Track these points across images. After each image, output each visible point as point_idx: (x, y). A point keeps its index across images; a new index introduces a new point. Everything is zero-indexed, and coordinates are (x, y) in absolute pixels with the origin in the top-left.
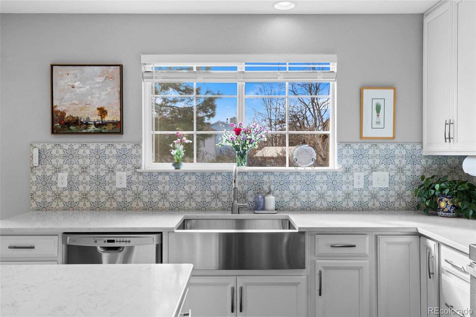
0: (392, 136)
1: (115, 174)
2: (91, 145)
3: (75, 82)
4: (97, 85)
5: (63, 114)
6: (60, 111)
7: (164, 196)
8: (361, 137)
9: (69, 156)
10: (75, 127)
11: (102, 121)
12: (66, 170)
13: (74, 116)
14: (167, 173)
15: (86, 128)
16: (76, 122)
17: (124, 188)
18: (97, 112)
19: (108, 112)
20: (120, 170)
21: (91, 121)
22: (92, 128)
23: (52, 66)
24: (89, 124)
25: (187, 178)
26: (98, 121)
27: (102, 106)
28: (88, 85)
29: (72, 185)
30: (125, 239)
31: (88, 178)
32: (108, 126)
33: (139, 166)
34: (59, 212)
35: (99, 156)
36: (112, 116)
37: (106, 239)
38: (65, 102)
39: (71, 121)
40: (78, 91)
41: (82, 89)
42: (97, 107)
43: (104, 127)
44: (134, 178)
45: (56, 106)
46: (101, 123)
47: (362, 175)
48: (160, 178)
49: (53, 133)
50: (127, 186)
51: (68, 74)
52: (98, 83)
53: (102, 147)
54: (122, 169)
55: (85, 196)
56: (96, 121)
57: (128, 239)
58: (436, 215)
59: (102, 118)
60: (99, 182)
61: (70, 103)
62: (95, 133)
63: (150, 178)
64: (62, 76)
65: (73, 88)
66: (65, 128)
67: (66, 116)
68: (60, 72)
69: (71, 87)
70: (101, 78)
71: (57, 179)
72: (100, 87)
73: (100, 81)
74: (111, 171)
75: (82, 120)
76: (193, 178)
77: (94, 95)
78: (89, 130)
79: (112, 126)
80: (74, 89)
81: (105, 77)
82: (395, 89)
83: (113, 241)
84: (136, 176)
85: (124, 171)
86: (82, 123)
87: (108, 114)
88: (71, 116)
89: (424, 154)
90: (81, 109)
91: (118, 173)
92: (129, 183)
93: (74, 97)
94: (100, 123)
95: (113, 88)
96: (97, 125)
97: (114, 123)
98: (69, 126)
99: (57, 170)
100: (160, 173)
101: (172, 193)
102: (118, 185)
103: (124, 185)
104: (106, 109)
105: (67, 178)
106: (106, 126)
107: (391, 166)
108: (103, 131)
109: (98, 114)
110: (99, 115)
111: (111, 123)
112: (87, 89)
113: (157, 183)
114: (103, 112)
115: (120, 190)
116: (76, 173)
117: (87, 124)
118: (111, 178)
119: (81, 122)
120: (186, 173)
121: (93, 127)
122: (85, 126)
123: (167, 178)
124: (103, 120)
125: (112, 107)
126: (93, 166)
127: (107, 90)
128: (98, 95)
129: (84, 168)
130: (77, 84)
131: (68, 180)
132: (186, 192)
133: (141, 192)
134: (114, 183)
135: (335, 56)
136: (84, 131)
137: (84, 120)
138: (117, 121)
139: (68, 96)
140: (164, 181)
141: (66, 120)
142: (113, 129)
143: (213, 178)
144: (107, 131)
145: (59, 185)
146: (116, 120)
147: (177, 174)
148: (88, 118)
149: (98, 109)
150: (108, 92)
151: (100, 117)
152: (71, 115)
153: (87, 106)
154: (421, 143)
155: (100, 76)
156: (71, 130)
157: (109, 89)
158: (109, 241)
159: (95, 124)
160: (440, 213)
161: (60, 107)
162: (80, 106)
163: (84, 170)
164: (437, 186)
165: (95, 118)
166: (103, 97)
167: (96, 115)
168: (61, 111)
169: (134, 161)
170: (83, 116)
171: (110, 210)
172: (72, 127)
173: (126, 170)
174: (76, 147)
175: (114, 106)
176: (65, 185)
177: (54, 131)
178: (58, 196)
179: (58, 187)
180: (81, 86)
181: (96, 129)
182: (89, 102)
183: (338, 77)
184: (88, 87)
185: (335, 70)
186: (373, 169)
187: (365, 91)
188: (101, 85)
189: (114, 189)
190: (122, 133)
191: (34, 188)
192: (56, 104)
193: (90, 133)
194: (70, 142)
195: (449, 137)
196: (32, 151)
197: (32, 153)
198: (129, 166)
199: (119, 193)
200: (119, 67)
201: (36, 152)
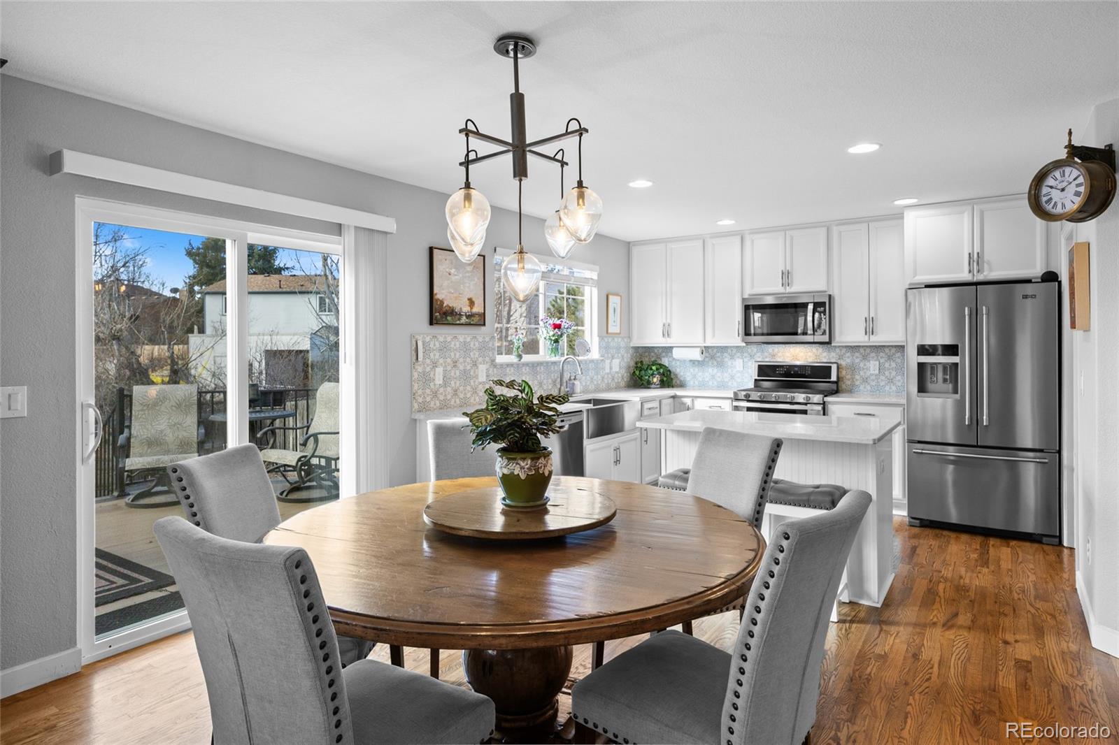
0: (619, 332)
1: (477, 367)
2: (460, 336)
3: (451, 269)
5: (442, 302)
6: (437, 300)
8: (607, 332)
9: (444, 349)
10: (451, 318)
11: (471, 312)
12: (442, 365)
13: (451, 306)
14: (512, 365)
15: (459, 320)
16: (452, 312)
17: (484, 382)
18: (468, 302)
19: (474, 302)
21: (463, 312)
22: (464, 320)
23: (431, 250)
24: (462, 315)
25: (524, 369)
26: (468, 312)
27: (471, 297)
28: (461, 273)
29: (446, 381)
31: (458, 373)
33: (494, 358)
34: (436, 410)
35: (466, 348)
36: (477, 309)
38: (443, 289)
39: (448, 311)
40: (453, 278)
41: (456, 277)
42: (467, 297)
43: (472, 318)
44: (491, 371)
45: (436, 294)
46: (470, 314)
47: (609, 361)
48: (508, 370)
49: (431, 323)
50: (486, 379)
51: (445, 260)
52: (468, 272)
53: (468, 339)
54: (482, 362)
55: (456, 392)
56: (466, 311)
59: (471, 308)
60: (466, 376)
61: (447, 291)
62: (466, 324)
63: (501, 370)
64: (441, 260)
65: (450, 275)
66: (444, 318)
67: (444, 305)
68: (438, 256)
69: (448, 274)
70: (471, 267)
71: (434, 375)
72: (469, 277)
73: (470, 269)
74: (475, 364)
75: (456, 310)
76: (528, 369)
77: (466, 285)
78: (461, 322)
79: (478, 318)
81: (474, 266)
82: (621, 296)
84: (492, 369)
86: (456, 314)
87: (475, 305)
88: (448, 306)
89: (632, 345)
90: (456, 298)
91: (480, 367)
92: (487, 376)
93: (450, 285)
95: (478, 279)
96: (468, 317)
97: (479, 314)
98: (446, 316)
99: (435, 365)
100: (508, 365)
102: (481, 379)
103: (484, 379)
104: (473, 299)
105: (442, 374)
106: (474, 317)
107: (620, 355)
108: (471, 322)
109: (468, 304)
111: (477, 314)
112: (460, 278)
113: (506, 375)
114: (471, 302)
115: (481, 383)
116: (449, 368)
117: (460, 315)
118: (475, 372)
119: (456, 312)
120: (523, 365)
121: (464, 318)
122: (458, 316)
123: (512, 370)
126: (461, 360)
128: (468, 285)
129: (455, 362)
130: (453, 271)
131: (443, 376)
134: (477, 377)
135: (598, 268)
136: (458, 322)
137: (458, 310)
138: (482, 312)
139: (446, 284)
140: (510, 373)
141: (444, 310)
142: (478, 320)
143: (538, 368)
144: (474, 323)
146: (480, 311)
148: (461, 308)
149: (469, 299)
150: (475, 282)
151: (469, 307)
152: (448, 304)
153: (460, 296)
154: (630, 337)
156: (448, 321)
157: (476, 280)
159: (466, 315)
161: (439, 294)
162: (455, 295)
163: (455, 364)
164: (654, 368)
165: (466, 309)
166: (472, 287)
167: (466, 306)
168: (439, 299)
169: (491, 354)
170: (457, 306)
172: (449, 318)
173: (485, 362)
174: (449, 339)
175: (479, 297)
176: (441, 383)
177: (434, 321)
178: (435, 394)
179: (436, 383)
180: (456, 273)
181: (467, 320)
182: (461, 292)
184: (461, 275)
186: (613, 357)
187: (611, 298)
188: (470, 274)
189: (477, 383)
190: (484, 325)
191: (416, 386)
192: (436, 291)
193: (462, 324)
194: (444, 333)
195: (667, 333)
196: (414, 343)
197: (415, 346)
198: (487, 359)
199: (481, 386)
200: (483, 257)
201: (420, 345)
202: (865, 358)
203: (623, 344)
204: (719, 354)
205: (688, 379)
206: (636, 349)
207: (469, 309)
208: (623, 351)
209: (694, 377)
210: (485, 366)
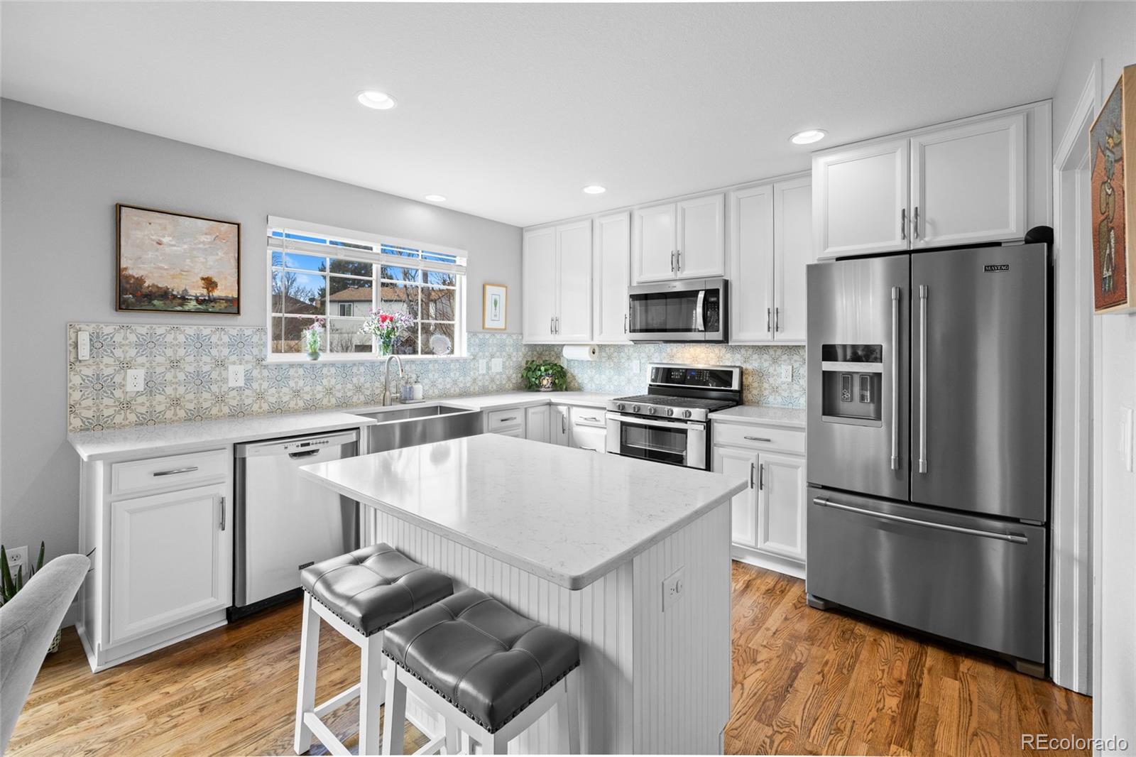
0: (503, 327)
1: (226, 369)
2: (187, 328)
3: (164, 237)
4: (201, 246)
5: (141, 280)
6: (134, 277)
7: (297, 393)
8: (483, 328)
9: (148, 344)
10: (161, 302)
11: (209, 296)
12: (143, 365)
13: (160, 285)
14: (301, 365)
15: (181, 305)
16: (165, 295)
17: (241, 387)
18: (201, 283)
19: (219, 284)
20: (234, 363)
21: (191, 295)
22: (192, 305)
23: (119, 208)
24: (187, 299)
25: (325, 371)
26: (202, 295)
27: (210, 276)
28: (185, 243)
29: (151, 387)
30: (322, 440)
31: (181, 376)
32: (218, 304)
33: (263, 357)
34: (127, 429)
35: (200, 344)
36: (225, 290)
37: (299, 443)
38: (143, 263)
39: (155, 293)
40: (167, 250)
41: (175, 248)
42: (201, 275)
43: (212, 304)
44: (255, 373)
45: (126, 269)
46: (207, 298)
47: (485, 361)
48: (292, 372)
49: (119, 309)
50: (245, 384)
51: (150, 224)
52: (203, 243)
53: (206, 331)
54: (238, 362)
55: (176, 402)
56: (198, 295)
57: (325, 440)
58: (539, 391)
59: (209, 292)
60: (200, 380)
61: (152, 265)
62: (197, 312)
63: (279, 372)
64: (139, 224)
65: (160, 244)
66: (144, 302)
67: (146, 285)
68: (135, 219)
69: (155, 243)
70: (208, 237)
71: (124, 379)
72: (206, 249)
73: (205, 240)
74: (221, 364)
75: (175, 293)
76: (333, 370)
77: (197, 259)
78: (186, 308)
79: (225, 304)
80: (162, 246)
81: (214, 237)
82: (506, 287)
83: (308, 444)
84: (258, 370)
85: (241, 364)
86: (175, 297)
87: (219, 287)
88: (153, 285)
89: (524, 343)
90: (174, 277)
91: (231, 368)
92: (248, 380)
93: (161, 258)
94: (205, 299)
95: (226, 253)
96: (200, 301)
97: (227, 300)
98: (152, 300)
99: (125, 365)
100: (292, 365)
101: (307, 389)
102: (232, 384)
103: (241, 383)
104: (215, 279)
105: (143, 377)
106: (216, 303)
107: (504, 353)
108: (210, 310)
109: (203, 286)
110: (203, 288)
111: (223, 299)
112: (185, 249)
113: (288, 378)
114: (210, 283)
115: (233, 389)
116: (159, 370)
117: (184, 299)
118: (220, 374)
119: (173, 295)
120: (324, 365)
121: (194, 303)
122: (180, 301)
123: (301, 371)
124: (211, 294)
125: (226, 278)
126: (191, 358)
127: (217, 254)
128: (202, 260)
129: (175, 361)
130: (165, 240)
131: (145, 379)
132: (325, 387)
133: (266, 391)
134: (225, 380)
135: (466, 253)
136: (179, 308)
137: (178, 292)
138: (233, 297)
139: (150, 256)
140: (296, 375)
141: (144, 291)
142: (226, 307)
143: (355, 370)
144: (217, 310)
145: (129, 388)
146: (230, 296)
147: (313, 366)
148: (186, 290)
149: (203, 279)
150: (218, 258)
151: (205, 290)
152: (156, 284)
153: (184, 273)
154: (522, 334)
155: (206, 234)
156: (154, 305)
157: (220, 254)
158: (302, 445)
159: (197, 299)
160: (542, 389)
161: (132, 268)
162: (172, 272)
163: (175, 364)
164: (543, 368)
165: (200, 291)
166: (211, 263)
167: (198, 287)
168: (136, 276)
169: (255, 351)
170: (176, 287)
171: (217, 418)
172: (155, 302)
173: (243, 362)
174: (160, 330)
175: (229, 277)
176: (141, 388)
177: (122, 305)
178: (126, 405)
179: (127, 390)
180: (173, 243)
181: (199, 306)
182: (187, 268)
183: (468, 271)
184: (186, 246)
185: (464, 264)
186: (492, 356)
187: (488, 288)
188: (207, 246)
189: (225, 388)
190: (238, 313)
191: (76, 395)
192: (126, 264)
193: (189, 311)
194: (143, 324)
195: (555, 331)
196: (73, 336)
197: (73, 339)
198: (248, 357)
199: (234, 393)
200: (236, 226)
201: (84, 339)
202: (775, 361)
203: (509, 341)
204: (616, 354)
205: (586, 381)
206: (533, 347)
207: (205, 292)
208: (509, 349)
209: (592, 379)
210: (242, 366)
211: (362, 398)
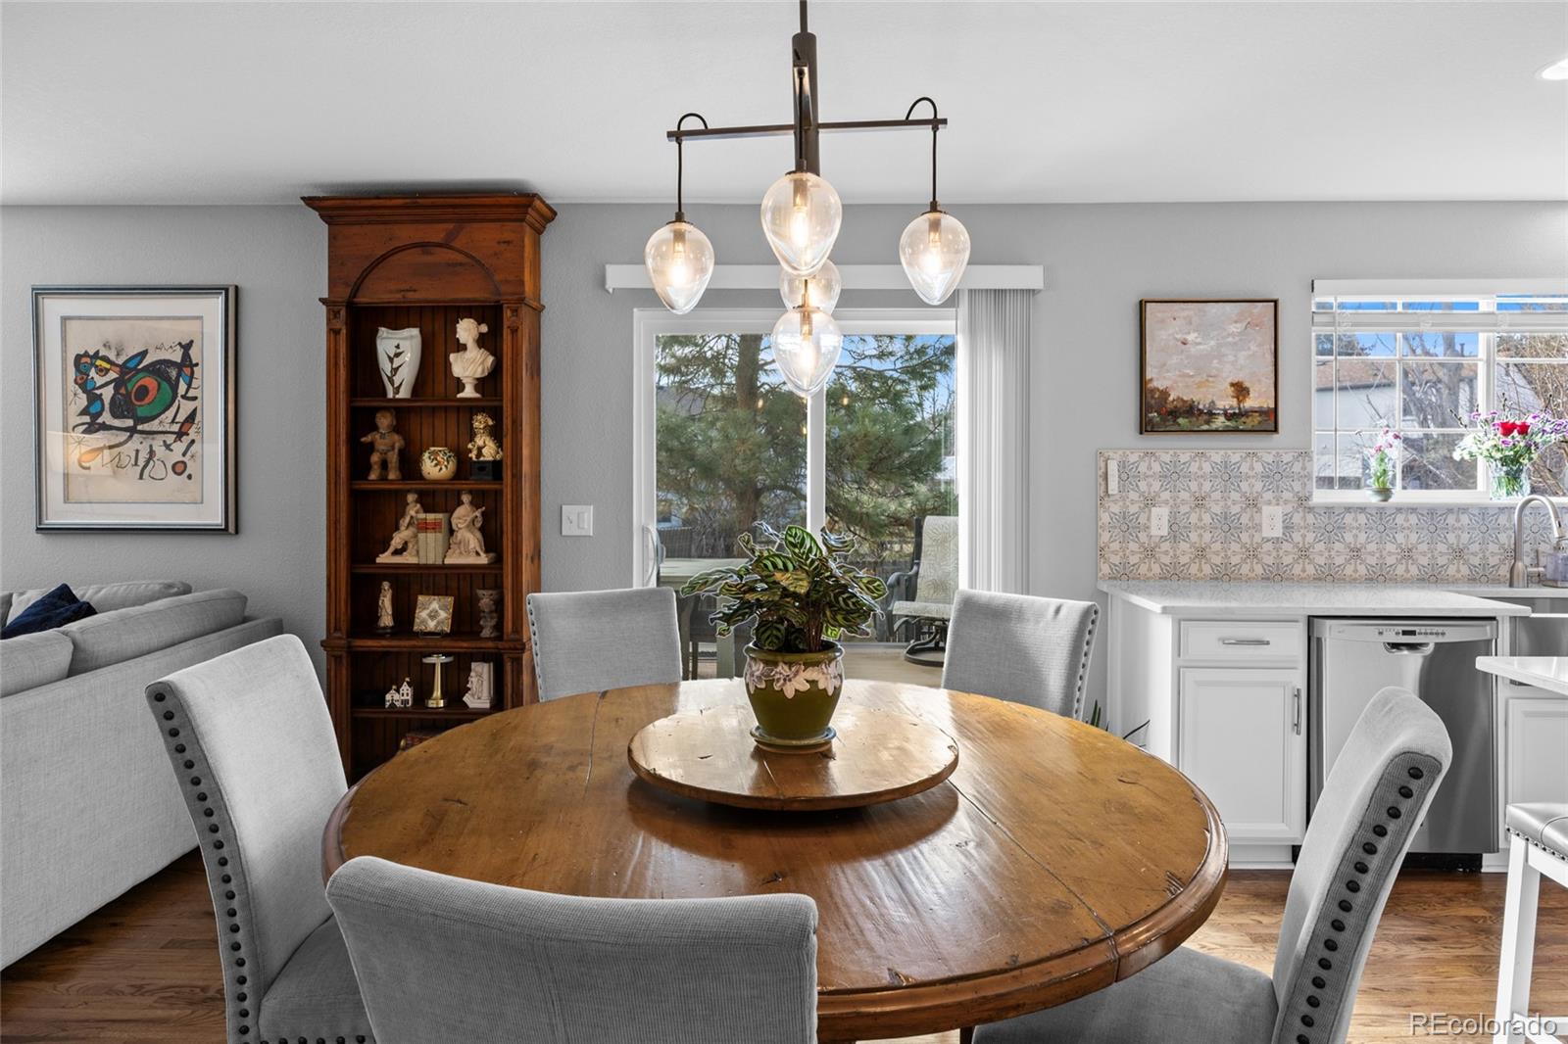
1: (1259, 511)
2: (1212, 453)
3: (1189, 333)
4: (1230, 339)
5: (1165, 394)
6: (1158, 390)
7: (1356, 553)
9: (1172, 475)
10: (1186, 420)
11: (1239, 409)
12: (1166, 502)
13: (1185, 398)
14: (1362, 509)
15: (1208, 422)
16: (1190, 410)
17: (1278, 538)
18: (1230, 390)
19: (1251, 390)
20: (1269, 503)
21: (1219, 409)
22: (1220, 422)
23: (1143, 305)
24: (1215, 414)
25: (1400, 519)
26: (1231, 408)
27: (1240, 380)
28: (1212, 339)
29: (1175, 533)
31: (1207, 519)
32: (1250, 418)
33: (1307, 495)
34: (1151, 583)
35: (1228, 475)
36: (1258, 399)
38: (1168, 371)
39: (1180, 408)
40: (1193, 350)
41: (1201, 347)
42: (1230, 380)
43: (1243, 419)
44: (1297, 519)
45: (1151, 380)
46: (1237, 411)
48: (1349, 518)
49: (1144, 431)
50: (1284, 534)
51: (1175, 319)
52: (1232, 335)
53: (1235, 458)
54: (1274, 501)
55: (1201, 553)
56: (1227, 407)
59: (1239, 402)
60: (1228, 525)
61: (1177, 373)
62: (1226, 430)
63: (1329, 518)
64: (1163, 321)
65: (1184, 344)
66: (1168, 420)
67: (1171, 399)
68: (1159, 315)
69: (1179, 343)
70: (1238, 325)
71: (1149, 519)
72: (1235, 343)
73: (1235, 330)
74: (1253, 504)
75: (1201, 407)
76: (1413, 519)
77: (1225, 359)
78: (1214, 426)
79: (1259, 419)
80: (1188, 346)
81: (1245, 324)
84: (1301, 514)
85: (1278, 504)
86: (1201, 412)
87: (1251, 395)
88: (1179, 399)
90: (1200, 385)
91: (1266, 510)
92: (1287, 527)
93: (1186, 362)
94: (1234, 413)
95: (1260, 345)
96: (1229, 417)
97: (1261, 412)
98: (1176, 418)
99: (1149, 502)
100: (1348, 509)
101: (1372, 547)
102: (1267, 533)
103: (1278, 532)
104: (1247, 384)
105: (1167, 518)
106: (1247, 417)
108: (1241, 427)
109: (1232, 394)
110: (1233, 397)
111: (1256, 412)
112: (1212, 347)
113: (1342, 528)
114: (1240, 390)
115: (1268, 541)
116: (1184, 509)
117: (1211, 415)
118: (1252, 518)
119: (1199, 410)
120: (1399, 510)
121: (1222, 419)
122: (1205, 417)
123: (1362, 518)
124: (1242, 406)
125: (1259, 381)
126: (1217, 495)
127: (1249, 349)
128: (1231, 358)
129: (1200, 498)
130: (1191, 337)
131: (1169, 521)
132: (1399, 546)
133: (1311, 546)
134: (1258, 527)
136: (1205, 427)
137: (1204, 406)
138: (1269, 408)
139: (1175, 361)
140: (1355, 525)
141: (1170, 406)
142: (1260, 423)
143: (1451, 519)
144: (1249, 427)
145: (1154, 531)
146: (1265, 406)
147: (1381, 511)
148: (1213, 402)
149: (1232, 385)
150: (1251, 353)
151: (1235, 400)
152: (1181, 396)
153: (1211, 379)
155: (1236, 322)
156: (1179, 425)
157: (1253, 347)
159: (1226, 414)
161: (1158, 379)
162: (1198, 379)
163: (1200, 502)
165: (1227, 402)
166: (1241, 361)
167: (1227, 396)
168: (1161, 388)
169: (1297, 486)
170: (1202, 398)
171: (1248, 580)
172: (1181, 420)
173: (1281, 503)
174: (1185, 457)
175: (1263, 379)
176: (1165, 532)
177: (1146, 427)
178: (1150, 553)
179: (1152, 534)
180: (1199, 340)
181: (1228, 423)
182: (1214, 372)
184: (1213, 343)
188: (1237, 338)
189: (1257, 539)
190: (1276, 430)
191: (1105, 537)
192: (1149, 375)
193: (1217, 431)
194: (1171, 448)
196: (1103, 465)
197: (1103, 470)
198: (1287, 495)
199: (1268, 546)
200: (1272, 304)
201: (1113, 467)
207: (1234, 402)
210: (1280, 507)
211: (1465, 570)
